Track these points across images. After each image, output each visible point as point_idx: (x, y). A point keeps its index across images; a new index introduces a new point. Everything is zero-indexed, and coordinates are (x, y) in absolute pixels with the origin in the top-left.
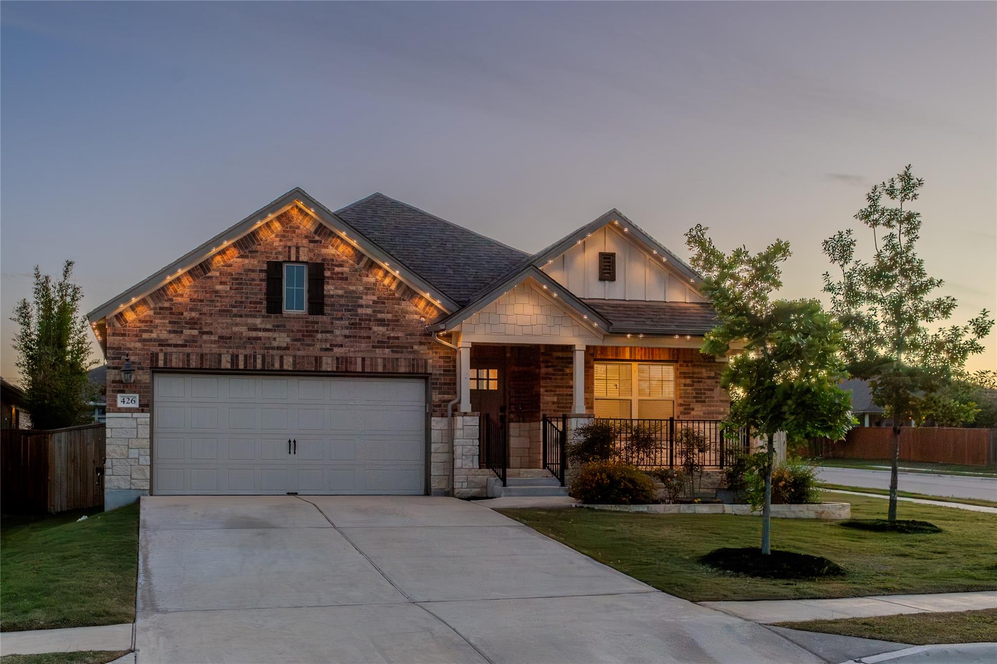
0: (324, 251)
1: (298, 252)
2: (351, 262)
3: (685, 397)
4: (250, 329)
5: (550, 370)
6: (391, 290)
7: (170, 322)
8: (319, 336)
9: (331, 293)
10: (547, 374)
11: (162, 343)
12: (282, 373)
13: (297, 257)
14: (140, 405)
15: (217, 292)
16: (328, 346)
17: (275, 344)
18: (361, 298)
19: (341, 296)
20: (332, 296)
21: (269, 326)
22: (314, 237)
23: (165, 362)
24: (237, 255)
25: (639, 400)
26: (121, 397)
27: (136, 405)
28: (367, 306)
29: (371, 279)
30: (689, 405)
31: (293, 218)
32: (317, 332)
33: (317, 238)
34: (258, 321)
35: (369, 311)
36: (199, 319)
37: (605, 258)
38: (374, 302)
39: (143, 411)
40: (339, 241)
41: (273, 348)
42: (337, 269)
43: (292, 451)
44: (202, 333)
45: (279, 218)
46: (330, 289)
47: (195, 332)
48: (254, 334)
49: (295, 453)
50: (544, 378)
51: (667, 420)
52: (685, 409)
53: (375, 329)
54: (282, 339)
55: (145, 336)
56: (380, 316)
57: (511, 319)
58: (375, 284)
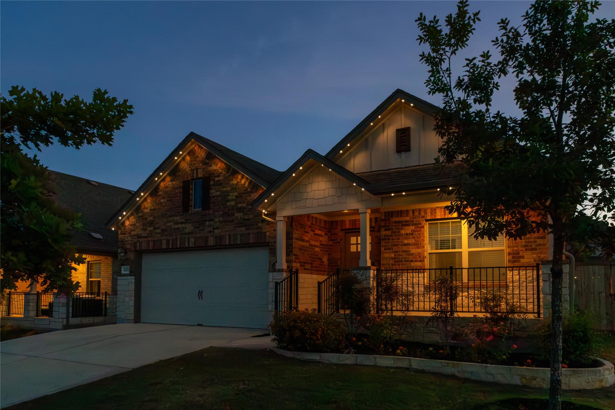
0: (210, 168)
1: (197, 173)
2: (224, 173)
3: (513, 247)
4: (175, 224)
5: (389, 233)
6: (245, 187)
7: (142, 224)
8: (207, 223)
9: (214, 195)
10: (385, 236)
11: (139, 236)
12: (188, 249)
13: (197, 176)
14: (130, 272)
15: (161, 203)
16: (212, 229)
17: (186, 231)
18: (229, 196)
19: (219, 196)
20: (214, 197)
21: (183, 220)
22: (206, 161)
23: (139, 248)
24: (169, 180)
25: (469, 252)
26: (123, 268)
27: (128, 272)
28: (233, 200)
29: (235, 182)
30: (518, 254)
31: (195, 151)
32: (206, 221)
33: (207, 161)
34: (178, 218)
35: (233, 203)
36: (154, 220)
37: (401, 134)
38: (236, 197)
39: (130, 275)
40: (218, 160)
41: (185, 234)
42: (217, 179)
43: (201, 298)
44: (155, 229)
45: (189, 154)
46: (214, 192)
47: (152, 228)
48: (176, 226)
50: (384, 239)
51: (447, 269)
52: (513, 257)
53: (236, 215)
54: (189, 228)
55: (133, 233)
56: (240, 205)
57: (310, 195)
58: (237, 185)
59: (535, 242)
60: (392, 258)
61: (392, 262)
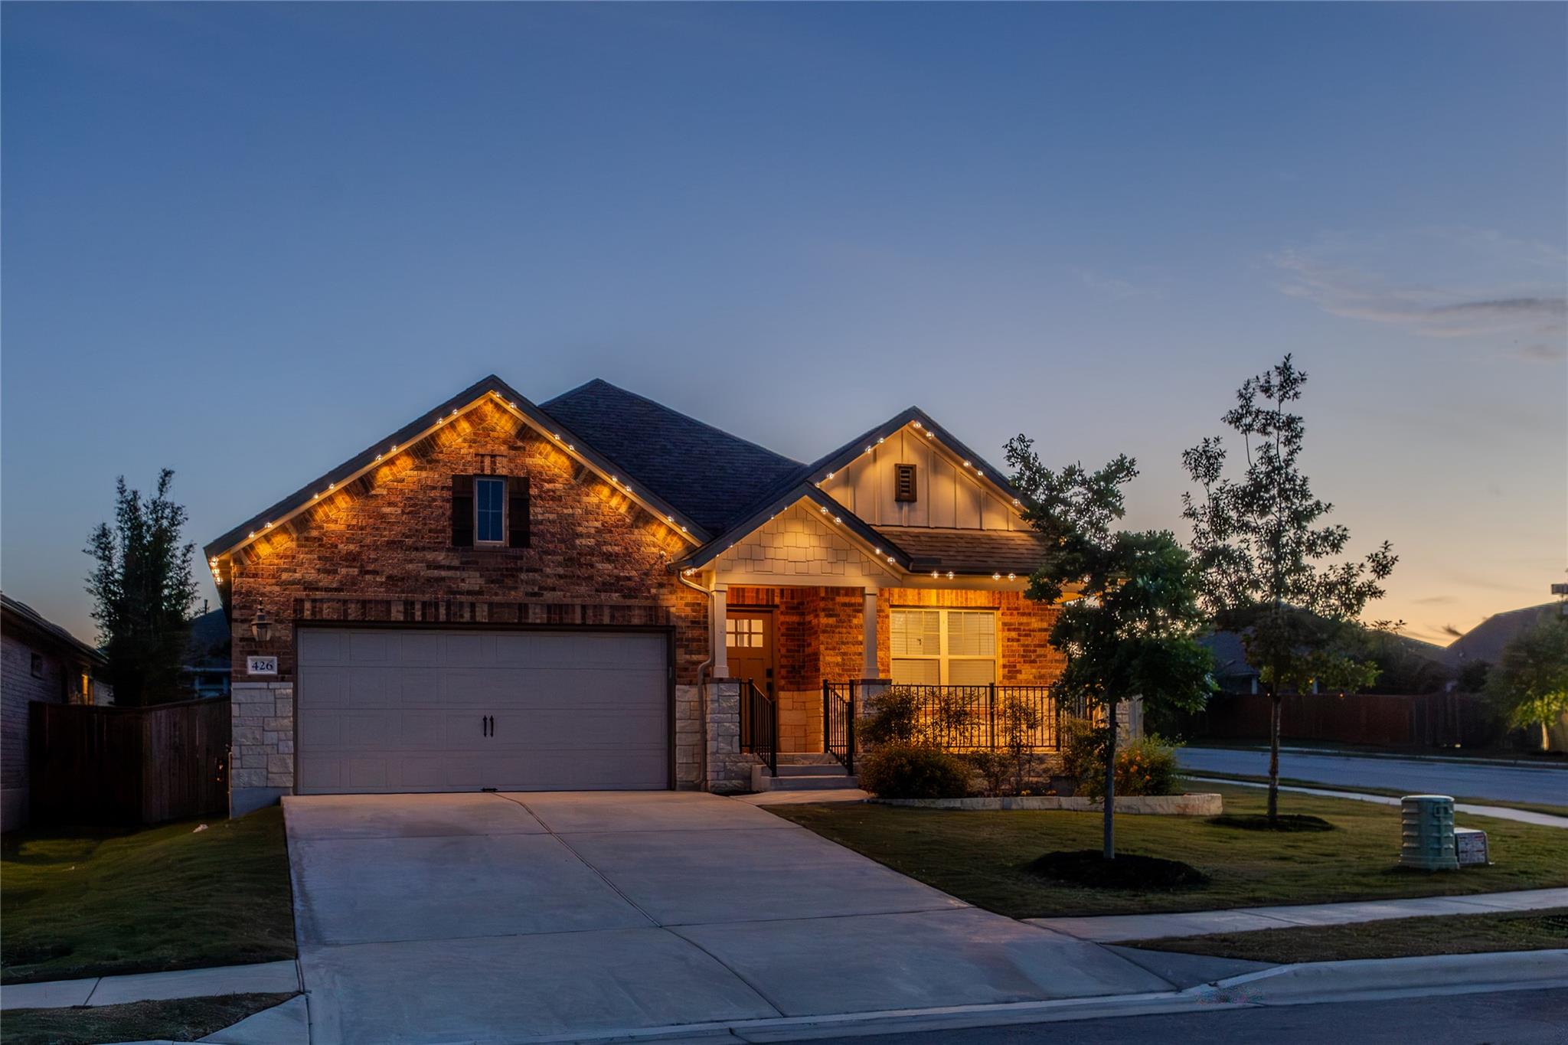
0: (529, 461)
1: (493, 463)
2: (565, 475)
3: (1009, 656)
4: (429, 567)
5: (832, 621)
6: (620, 514)
7: (320, 558)
8: (523, 576)
9: (540, 517)
10: (827, 626)
11: (310, 586)
12: (474, 626)
13: (493, 470)
14: (279, 671)
15: (383, 516)
16: (536, 589)
17: (464, 586)
18: (580, 525)
19: (553, 522)
20: (541, 522)
21: (456, 563)
22: (515, 443)
23: (313, 613)
24: (411, 466)
25: (950, 660)
26: (252, 660)
27: (274, 672)
28: (589, 536)
29: (593, 499)
30: (1015, 666)
31: (486, 416)
32: (521, 570)
33: (520, 444)
34: (441, 557)
35: (591, 542)
36: (359, 553)
37: (903, 472)
38: (598, 531)
39: (283, 680)
40: (549, 448)
41: (461, 593)
42: (547, 486)
43: (489, 731)
44: (364, 572)
45: (467, 417)
46: (537, 512)
47: (355, 571)
48: (436, 573)
49: (492, 735)
50: (824, 632)
51: (986, 687)
52: (1009, 672)
53: (599, 566)
54: (473, 580)
55: (285, 576)
56: (604, 549)
57: (781, 554)
58: (598, 506)
59: (1035, 651)
60: (838, 664)
61: (837, 670)
